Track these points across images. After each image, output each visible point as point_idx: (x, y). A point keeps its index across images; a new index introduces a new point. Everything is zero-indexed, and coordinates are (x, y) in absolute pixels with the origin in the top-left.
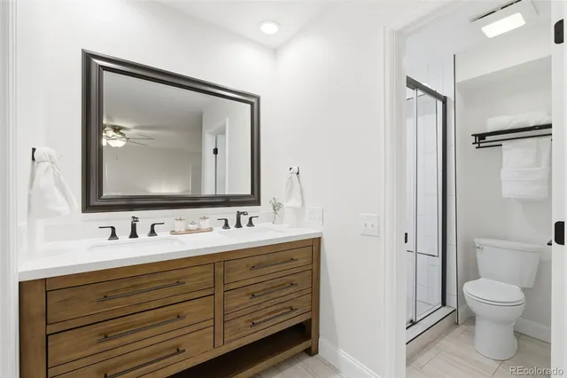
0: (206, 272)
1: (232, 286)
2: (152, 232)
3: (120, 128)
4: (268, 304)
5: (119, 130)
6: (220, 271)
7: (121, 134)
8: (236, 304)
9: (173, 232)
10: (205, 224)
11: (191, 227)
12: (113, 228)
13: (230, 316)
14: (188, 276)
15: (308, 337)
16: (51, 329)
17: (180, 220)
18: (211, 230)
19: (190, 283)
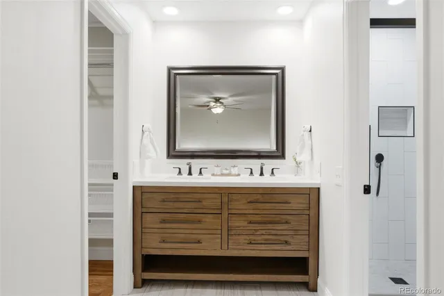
0: (216, 198)
1: (233, 212)
2: (201, 173)
3: (220, 98)
4: (264, 232)
5: (218, 100)
6: (225, 199)
7: (221, 103)
8: (237, 224)
9: (213, 175)
10: (235, 171)
11: (225, 172)
12: (180, 169)
13: (233, 232)
14: (205, 199)
15: (306, 272)
16: (144, 210)
17: (218, 166)
18: (239, 175)
19: (205, 203)
